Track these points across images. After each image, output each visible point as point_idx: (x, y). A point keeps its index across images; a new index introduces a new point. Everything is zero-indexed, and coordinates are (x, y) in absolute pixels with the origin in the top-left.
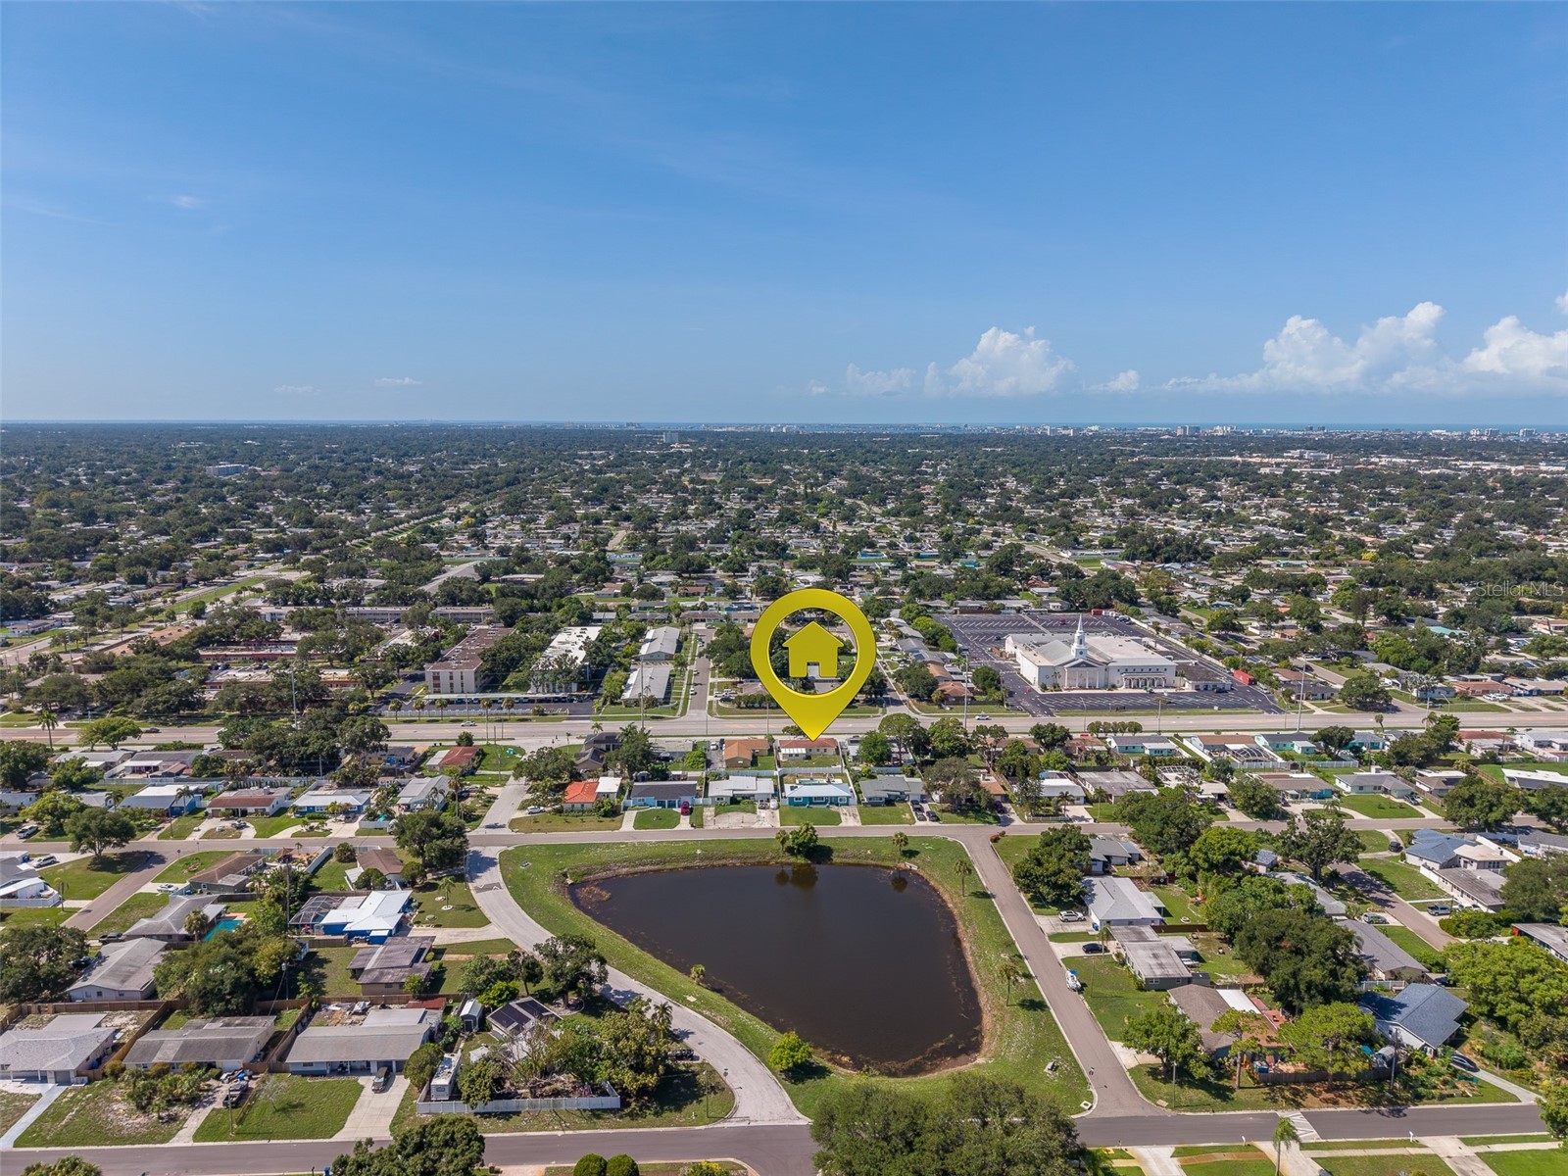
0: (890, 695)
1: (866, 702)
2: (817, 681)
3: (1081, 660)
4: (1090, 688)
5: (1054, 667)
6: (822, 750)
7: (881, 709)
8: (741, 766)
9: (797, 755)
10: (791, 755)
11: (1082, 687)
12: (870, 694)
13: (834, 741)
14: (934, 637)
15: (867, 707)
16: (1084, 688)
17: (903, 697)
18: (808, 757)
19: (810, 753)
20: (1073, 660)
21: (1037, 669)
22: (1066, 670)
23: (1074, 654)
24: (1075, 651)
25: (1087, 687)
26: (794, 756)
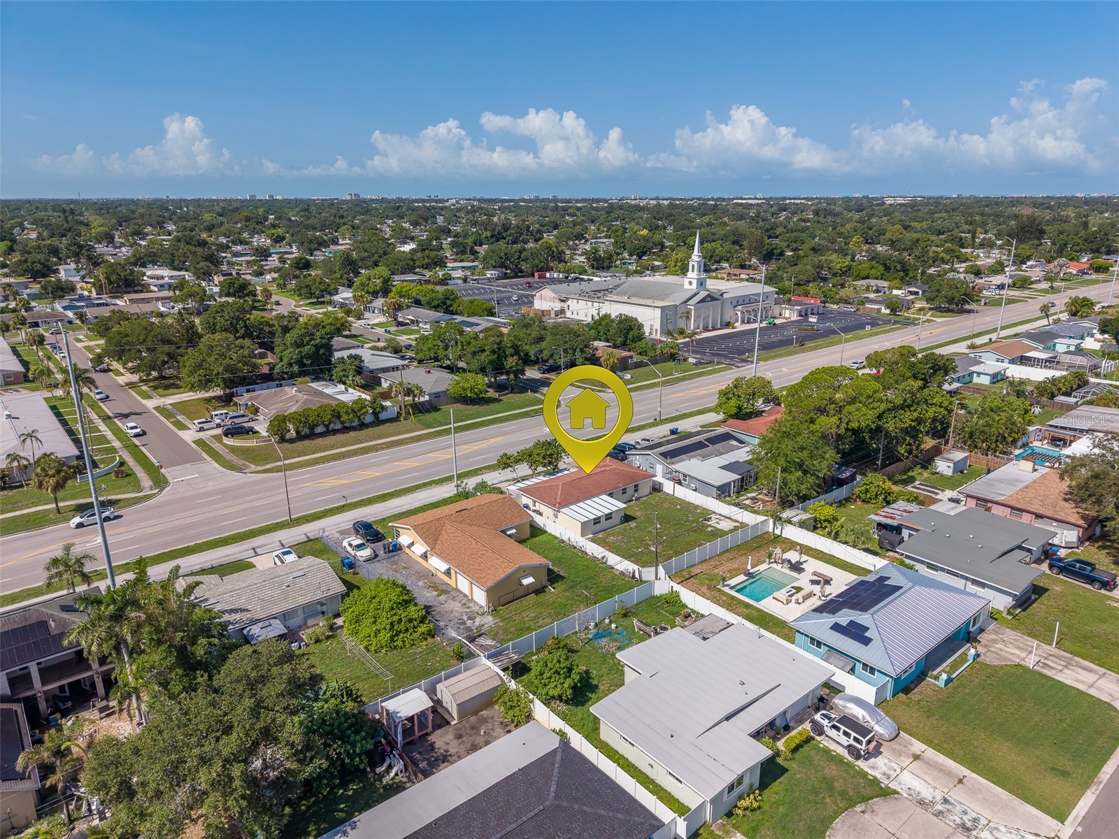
3: (703, 294)
4: (713, 329)
5: (676, 307)
16: (708, 330)
20: (695, 295)
21: (658, 312)
22: (693, 308)
23: (694, 286)
24: (694, 282)
25: (710, 328)
26: (603, 520)
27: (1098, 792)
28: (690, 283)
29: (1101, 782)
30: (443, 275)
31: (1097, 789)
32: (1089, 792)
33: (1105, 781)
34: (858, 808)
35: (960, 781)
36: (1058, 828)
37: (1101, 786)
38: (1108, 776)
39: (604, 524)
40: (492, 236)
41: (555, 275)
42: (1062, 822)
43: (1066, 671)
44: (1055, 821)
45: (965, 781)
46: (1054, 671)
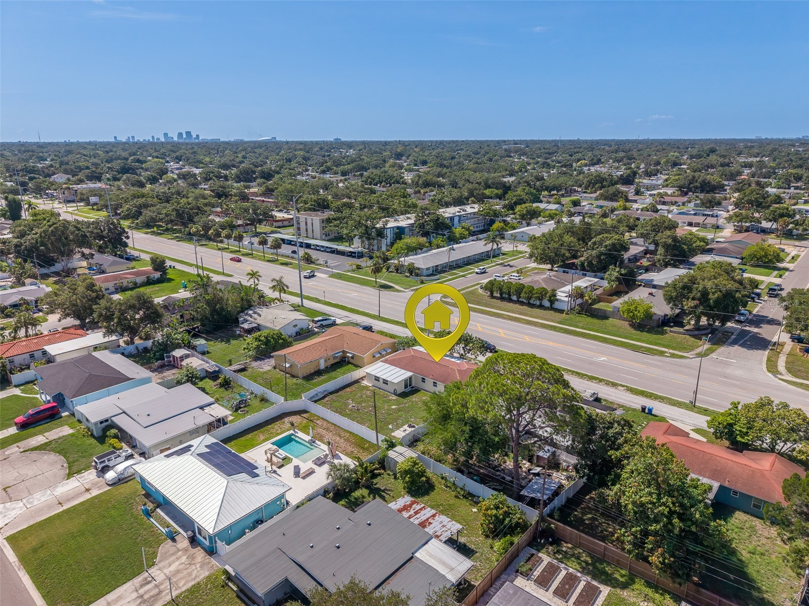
15: (685, 339)
26: (381, 381)
27: (13, 564)
29: (19, 569)
31: (15, 565)
32: (16, 559)
33: (18, 572)
34: (66, 465)
35: (60, 503)
36: (4, 535)
37: (16, 569)
38: (21, 576)
39: (381, 384)
42: (7, 539)
43: (135, 595)
44: (8, 535)
45: (60, 505)
46: (138, 585)
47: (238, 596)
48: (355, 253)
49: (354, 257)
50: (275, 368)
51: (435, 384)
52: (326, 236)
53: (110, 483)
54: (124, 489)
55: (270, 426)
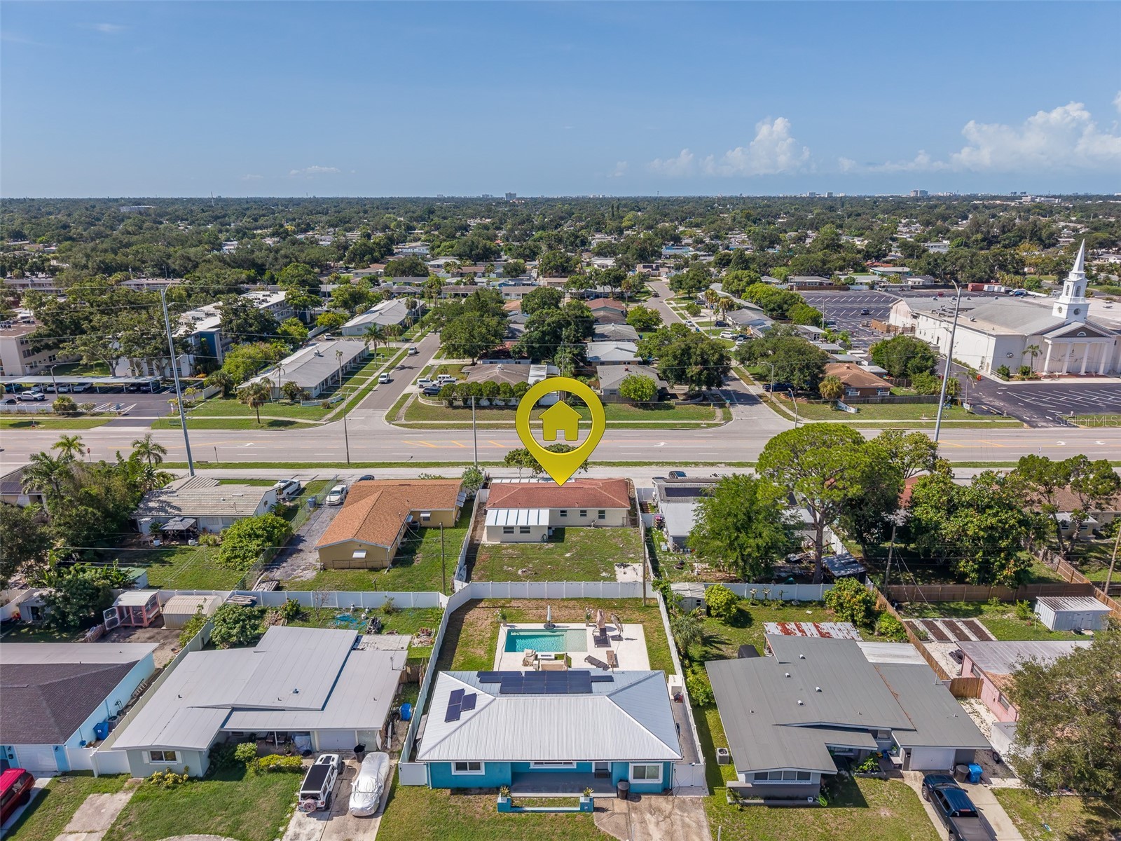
0: (730, 387)
1: (690, 397)
2: (602, 363)
3: (1076, 325)
4: (1088, 374)
5: (1024, 338)
6: (593, 513)
7: (719, 412)
8: (360, 565)
9: (525, 530)
10: (508, 530)
11: (1073, 373)
12: (699, 383)
13: (626, 484)
14: (780, 307)
15: (693, 408)
16: (1077, 375)
17: (756, 389)
18: (556, 534)
19: (562, 521)
20: (1062, 325)
21: (993, 340)
22: (1050, 342)
23: (1064, 315)
24: (1065, 308)
25: (1083, 373)
26: (517, 531)
28: (1060, 309)
30: (845, 279)
39: (517, 535)
40: (983, 240)
41: (996, 289)
47: (770, 807)
48: (147, 385)
49: (146, 392)
50: (324, 569)
51: (583, 513)
52: (32, 367)
53: (373, 812)
54: (403, 807)
55: (463, 635)
